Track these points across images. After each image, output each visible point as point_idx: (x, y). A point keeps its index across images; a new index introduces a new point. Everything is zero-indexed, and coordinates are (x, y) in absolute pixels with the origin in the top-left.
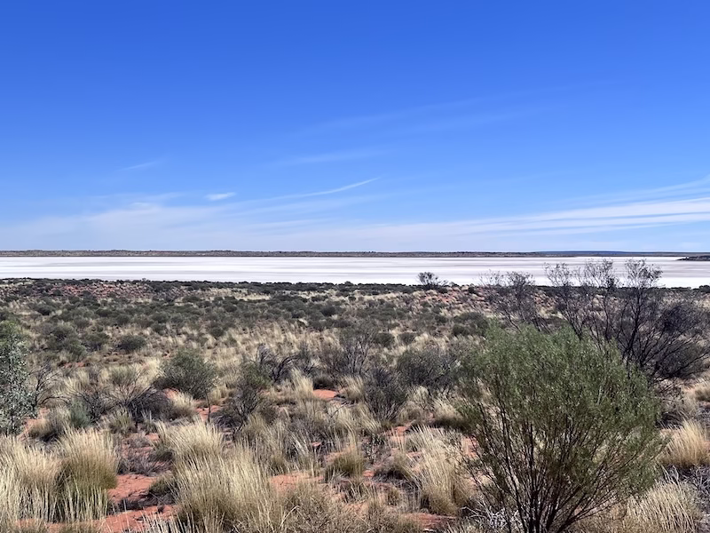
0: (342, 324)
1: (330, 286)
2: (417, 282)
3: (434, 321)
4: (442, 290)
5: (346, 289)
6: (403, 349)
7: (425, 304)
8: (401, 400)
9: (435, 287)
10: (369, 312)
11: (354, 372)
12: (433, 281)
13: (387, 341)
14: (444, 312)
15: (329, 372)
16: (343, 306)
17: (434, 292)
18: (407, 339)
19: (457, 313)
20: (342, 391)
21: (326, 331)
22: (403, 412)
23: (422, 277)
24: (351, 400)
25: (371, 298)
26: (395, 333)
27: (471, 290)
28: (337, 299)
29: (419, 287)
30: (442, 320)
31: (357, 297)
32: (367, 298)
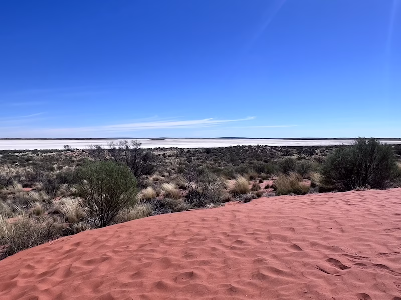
0: (33, 164)
1: (28, 151)
2: (63, 149)
3: (70, 162)
4: (72, 151)
5: (35, 152)
6: (58, 172)
7: (66, 156)
8: (58, 189)
9: (70, 150)
10: (45, 159)
11: (39, 181)
12: (69, 148)
13: (52, 169)
14: (73, 159)
15: (29, 181)
16: (34, 158)
17: (70, 152)
18: (60, 168)
19: (78, 159)
20: (34, 188)
21: (27, 167)
22: (59, 193)
23: (65, 147)
24: (38, 190)
25: (45, 155)
26: (55, 166)
27: (83, 151)
28: (31, 156)
29: (64, 151)
30: (73, 161)
31: (40, 155)
32: (43, 155)
